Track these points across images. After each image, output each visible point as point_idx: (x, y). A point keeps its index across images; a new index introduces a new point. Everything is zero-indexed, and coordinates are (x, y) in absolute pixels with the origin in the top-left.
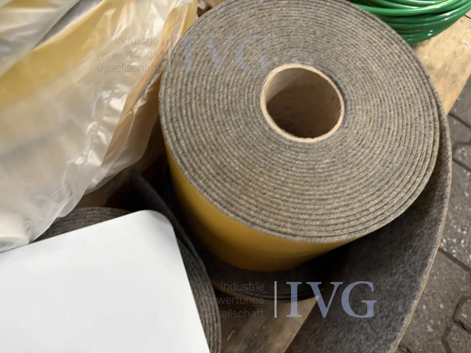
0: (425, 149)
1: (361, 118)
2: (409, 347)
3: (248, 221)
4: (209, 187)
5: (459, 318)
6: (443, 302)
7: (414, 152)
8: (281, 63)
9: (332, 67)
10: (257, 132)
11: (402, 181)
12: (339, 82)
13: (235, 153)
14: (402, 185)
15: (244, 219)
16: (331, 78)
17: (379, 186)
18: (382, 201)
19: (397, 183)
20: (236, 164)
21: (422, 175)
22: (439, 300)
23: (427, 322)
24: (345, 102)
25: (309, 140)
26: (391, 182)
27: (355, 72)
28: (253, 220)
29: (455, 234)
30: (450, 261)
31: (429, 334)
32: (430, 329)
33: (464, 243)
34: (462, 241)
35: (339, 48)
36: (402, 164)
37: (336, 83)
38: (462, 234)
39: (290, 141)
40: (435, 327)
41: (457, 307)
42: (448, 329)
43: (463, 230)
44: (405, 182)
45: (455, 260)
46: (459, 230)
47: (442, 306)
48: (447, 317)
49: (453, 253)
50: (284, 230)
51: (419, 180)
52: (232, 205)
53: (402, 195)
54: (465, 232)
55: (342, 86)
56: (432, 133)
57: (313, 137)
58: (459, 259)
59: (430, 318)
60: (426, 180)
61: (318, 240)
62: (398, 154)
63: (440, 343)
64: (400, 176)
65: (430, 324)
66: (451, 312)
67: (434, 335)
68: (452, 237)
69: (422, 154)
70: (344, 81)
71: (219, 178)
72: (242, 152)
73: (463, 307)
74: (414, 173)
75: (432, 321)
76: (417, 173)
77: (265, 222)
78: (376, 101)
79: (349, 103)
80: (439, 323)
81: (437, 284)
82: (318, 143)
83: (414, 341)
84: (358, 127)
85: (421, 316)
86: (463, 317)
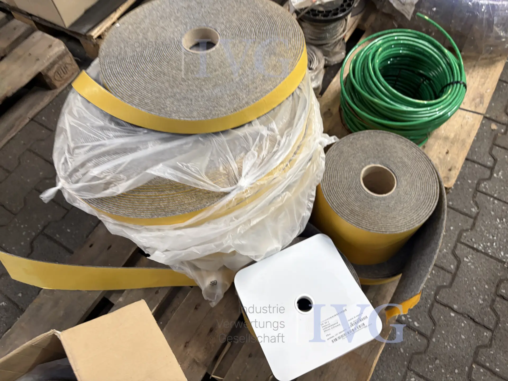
0: (433, 192)
1: (404, 183)
2: (469, 314)
3: (367, 229)
4: (349, 219)
5: (500, 293)
6: (487, 284)
7: (429, 194)
8: (365, 165)
9: (387, 163)
10: (362, 195)
11: (426, 206)
12: (392, 169)
13: (356, 205)
14: (426, 207)
15: (365, 228)
16: (388, 168)
17: (416, 209)
18: (418, 215)
19: (423, 207)
20: (357, 209)
21: (434, 202)
22: (483, 283)
23: (478, 297)
24: (396, 177)
25: (384, 195)
26: (421, 207)
27: (398, 164)
28: (369, 228)
29: (489, 240)
30: (487, 258)
31: (481, 304)
32: (481, 302)
33: (496, 245)
34: (494, 244)
35: (389, 155)
36: (424, 199)
37: (391, 170)
38: (493, 239)
39: (377, 197)
40: (484, 300)
41: (498, 286)
42: (493, 301)
43: (493, 237)
44: (427, 206)
45: (491, 257)
46: (491, 237)
47: (486, 287)
48: (491, 293)
49: (489, 253)
50: (382, 230)
51: (433, 204)
52: (360, 224)
53: (426, 211)
54: (495, 238)
55: (393, 171)
56: (436, 184)
57: (385, 193)
58: (493, 255)
59: (479, 295)
60: (436, 204)
61: (395, 232)
62: (422, 196)
63: (489, 309)
64: (424, 204)
65: (481, 298)
66: (493, 290)
67: (484, 305)
68: (487, 242)
69: (432, 194)
70: (394, 168)
71: (352, 215)
72: (359, 204)
73: (502, 286)
74: (430, 201)
75: (481, 297)
76: (431, 202)
77: (374, 228)
78: (409, 175)
79: (398, 178)
80: (486, 297)
81: (481, 273)
82: (388, 196)
83: (471, 310)
84: (403, 187)
85: (473, 294)
86: (502, 292)
